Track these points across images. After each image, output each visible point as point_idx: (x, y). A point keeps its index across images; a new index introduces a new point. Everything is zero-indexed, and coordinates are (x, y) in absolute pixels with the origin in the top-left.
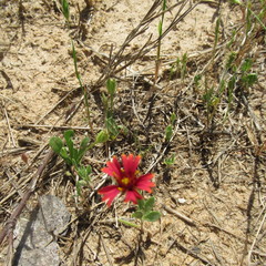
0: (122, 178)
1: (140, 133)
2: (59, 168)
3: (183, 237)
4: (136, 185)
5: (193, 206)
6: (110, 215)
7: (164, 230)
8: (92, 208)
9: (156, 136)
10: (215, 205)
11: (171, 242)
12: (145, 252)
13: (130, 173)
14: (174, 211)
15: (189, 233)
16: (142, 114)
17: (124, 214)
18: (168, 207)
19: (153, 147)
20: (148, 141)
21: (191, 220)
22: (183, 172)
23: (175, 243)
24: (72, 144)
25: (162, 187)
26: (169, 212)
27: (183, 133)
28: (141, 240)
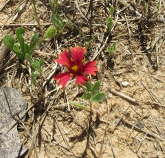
0: (72, 66)
1: (83, 25)
3: (127, 115)
4: (83, 71)
5: (135, 88)
6: (62, 101)
7: (111, 110)
9: (98, 27)
10: (154, 86)
11: (118, 120)
12: (95, 130)
13: (78, 62)
14: (118, 93)
15: (134, 110)
16: (85, 8)
17: (75, 99)
18: (113, 90)
19: (96, 38)
20: (91, 32)
21: (134, 100)
22: (125, 58)
23: (122, 121)
24: (23, 40)
25: (107, 72)
26: (114, 94)
27: (123, 22)
28: (91, 121)
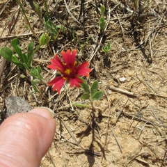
0: (65, 70)
1: (77, 29)
2: (14, 73)
3: (127, 108)
4: (77, 73)
5: (132, 82)
6: (65, 103)
7: (112, 105)
8: (49, 100)
9: (92, 29)
10: (150, 78)
11: (119, 113)
12: (99, 125)
13: (70, 65)
14: (117, 89)
15: (132, 103)
17: (77, 99)
18: (112, 87)
19: (90, 39)
20: (85, 35)
21: (132, 93)
22: (120, 56)
23: (122, 113)
24: (20, 51)
25: (104, 71)
26: (113, 90)
27: (115, 21)
28: (94, 116)
